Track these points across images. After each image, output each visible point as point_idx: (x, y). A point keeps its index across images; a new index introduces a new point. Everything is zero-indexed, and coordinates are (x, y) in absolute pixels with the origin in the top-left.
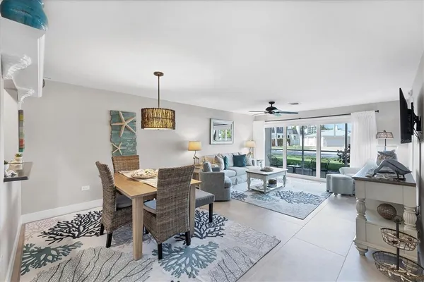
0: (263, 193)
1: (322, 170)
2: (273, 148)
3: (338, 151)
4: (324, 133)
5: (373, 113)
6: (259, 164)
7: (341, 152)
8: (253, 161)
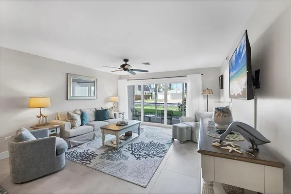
0: (115, 148)
1: (168, 119)
2: (135, 101)
3: (178, 104)
4: (169, 92)
5: (200, 75)
6: (121, 116)
7: (180, 104)
8: (115, 115)
